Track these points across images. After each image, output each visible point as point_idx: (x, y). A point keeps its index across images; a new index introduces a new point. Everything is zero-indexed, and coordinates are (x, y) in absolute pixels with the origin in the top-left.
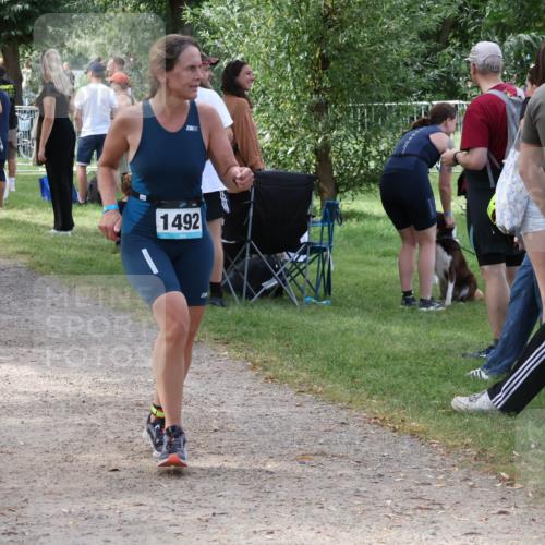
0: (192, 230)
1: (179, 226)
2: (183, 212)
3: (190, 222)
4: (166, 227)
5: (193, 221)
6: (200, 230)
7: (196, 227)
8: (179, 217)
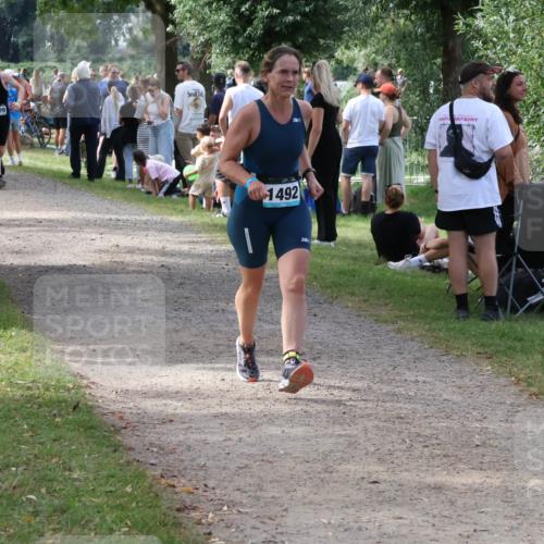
0: (291, 200)
1: (281, 198)
2: (284, 186)
3: (290, 194)
4: (271, 199)
5: (293, 192)
6: (299, 199)
7: (294, 197)
8: (281, 190)
